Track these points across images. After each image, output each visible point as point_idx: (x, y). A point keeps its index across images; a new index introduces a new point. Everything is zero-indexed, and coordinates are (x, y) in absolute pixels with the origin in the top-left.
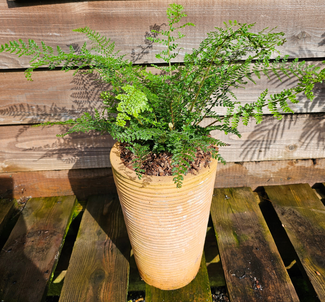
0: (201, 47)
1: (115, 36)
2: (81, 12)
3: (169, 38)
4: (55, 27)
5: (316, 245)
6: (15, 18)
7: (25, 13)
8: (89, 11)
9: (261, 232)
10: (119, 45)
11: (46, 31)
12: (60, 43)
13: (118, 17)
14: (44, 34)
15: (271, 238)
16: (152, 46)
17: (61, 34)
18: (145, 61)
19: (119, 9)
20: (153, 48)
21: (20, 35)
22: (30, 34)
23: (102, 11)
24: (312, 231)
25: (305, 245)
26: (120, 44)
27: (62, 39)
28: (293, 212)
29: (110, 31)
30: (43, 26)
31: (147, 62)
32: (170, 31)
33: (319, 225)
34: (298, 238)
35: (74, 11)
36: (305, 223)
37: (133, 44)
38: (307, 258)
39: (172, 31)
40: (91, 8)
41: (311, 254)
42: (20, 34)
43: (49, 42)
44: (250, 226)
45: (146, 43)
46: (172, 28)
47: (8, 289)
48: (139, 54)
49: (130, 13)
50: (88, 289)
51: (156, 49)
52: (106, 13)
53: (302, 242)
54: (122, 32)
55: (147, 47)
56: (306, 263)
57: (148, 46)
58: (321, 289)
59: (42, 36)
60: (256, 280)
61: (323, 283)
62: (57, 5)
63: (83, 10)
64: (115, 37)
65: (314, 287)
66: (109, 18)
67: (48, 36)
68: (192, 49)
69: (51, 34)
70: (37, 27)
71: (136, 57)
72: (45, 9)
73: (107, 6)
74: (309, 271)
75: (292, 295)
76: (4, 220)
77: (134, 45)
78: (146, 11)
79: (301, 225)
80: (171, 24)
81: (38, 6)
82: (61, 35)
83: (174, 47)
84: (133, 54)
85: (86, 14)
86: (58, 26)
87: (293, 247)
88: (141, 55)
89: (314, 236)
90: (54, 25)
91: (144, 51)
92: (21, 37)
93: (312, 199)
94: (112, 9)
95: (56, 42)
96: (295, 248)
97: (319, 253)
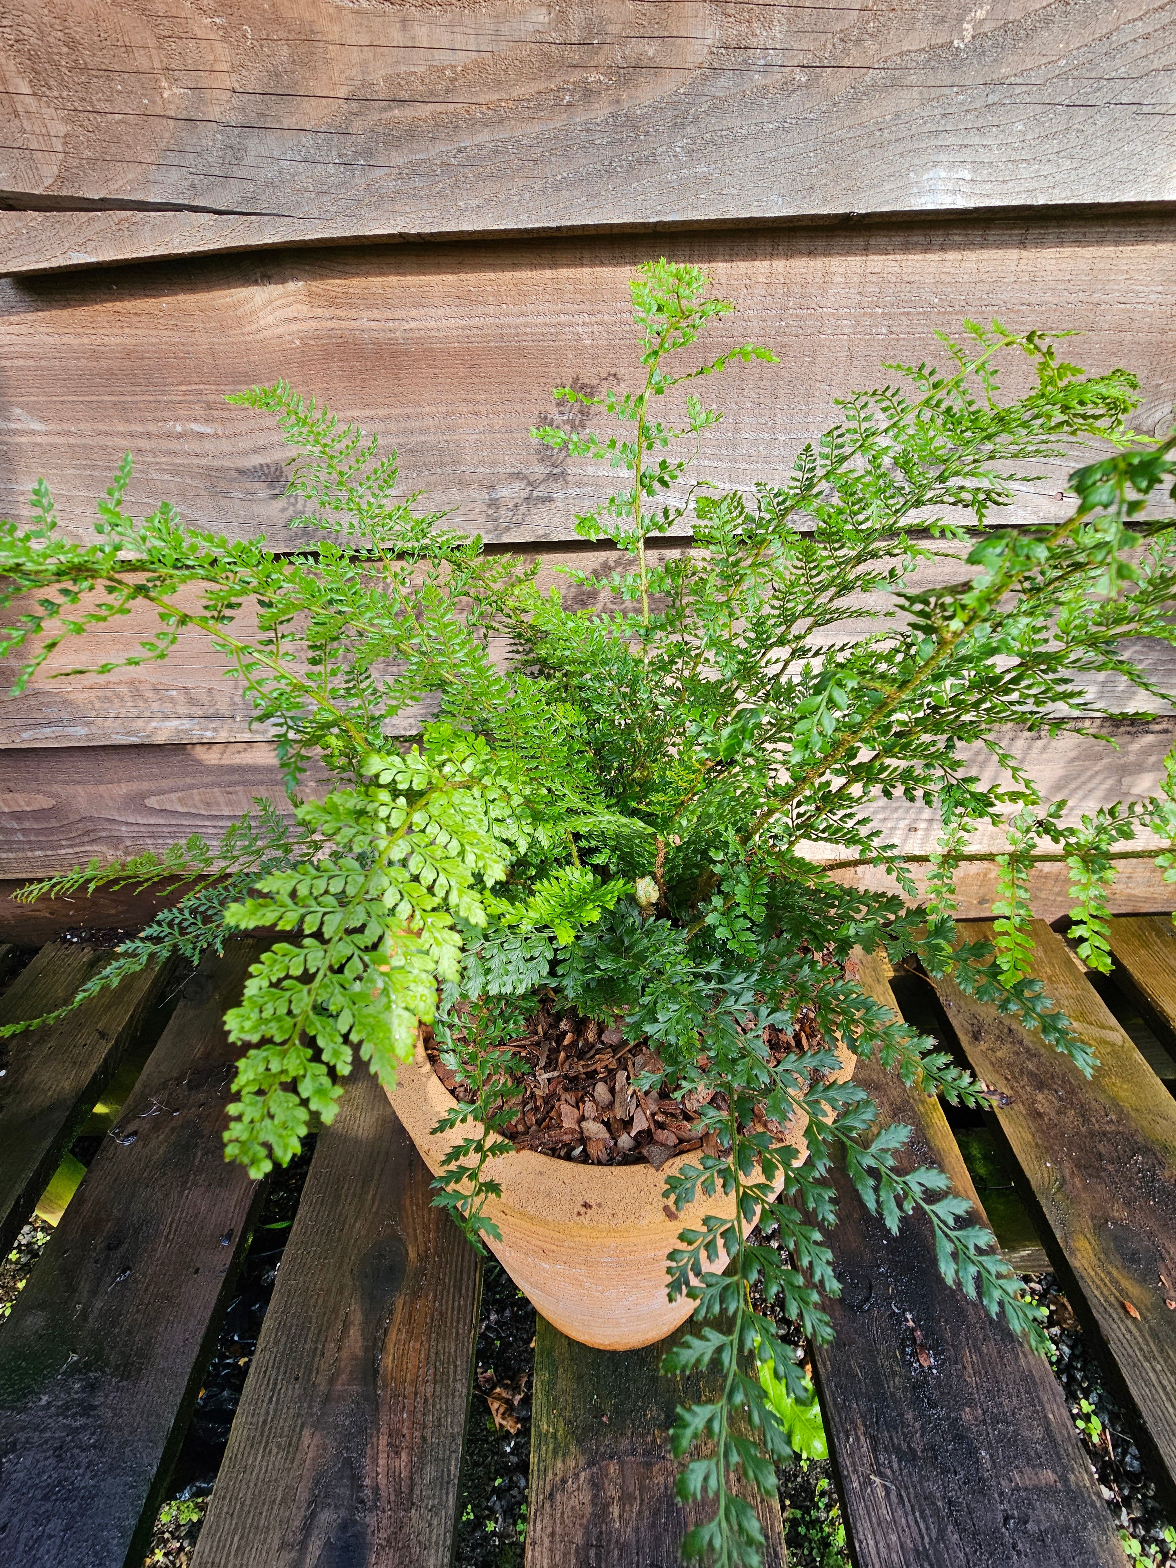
0: (799, 475)
1: (423, 431)
2: (280, 330)
3: (644, 431)
4: (191, 398)
5: (1103, 1174)
6: (31, 363)
7: (65, 339)
8: (314, 324)
9: (913, 1110)
10: (439, 471)
11: (159, 414)
12: (216, 463)
13: (432, 350)
14: (152, 428)
15: (947, 1136)
16: (563, 474)
17: (216, 425)
18: (541, 531)
19: (432, 312)
20: (570, 478)
21: (67, 433)
22: (102, 427)
23: (367, 325)
24: (1084, 1113)
25: (1067, 1173)
26: (442, 464)
27: (225, 446)
28: (1010, 1030)
29: (399, 411)
30: (144, 393)
31: (546, 535)
32: (647, 396)
33: (1105, 1091)
34: (1040, 1142)
35: (254, 327)
36: (1052, 1077)
37: (493, 464)
38: (1082, 1232)
39: (659, 391)
40: (319, 312)
41: (1093, 1217)
42: (65, 427)
43: (178, 461)
44: (873, 1081)
45: (542, 461)
46: (656, 378)
47: (99, 1304)
48: (516, 508)
49: (476, 331)
50: (346, 1325)
51: (580, 485)
52: (382, 334)
53: (1055, 1162)
54: (448, 414)
55: (546, 479)
56: (1079, 1256)
57: (551, 474)
58: (1148, 1383)
59: (149, 435)
60: (911, 1324)
61: (1155, 1359)
62: (182, 297)
63: (289, 320)
64: (423, 439)
65: (1124, 1371)
66: (394, 355)
67: (169, 436)
68: (753, 488)
69: (179, 429)
70: (123, 398)
71: (506, 517)
72: (136, 319)
73: (386, 303)
74: (1097, 1294)
75: (1047, 1406)
76: (132, 1016)
77: (498, 469)
78: (540, 320)
79: (1041, 1086)
80: (656, 353)
81: (109, 305)
82: (220, 433)
83: (667, 478)
84: (494, 504)
85: (301, 339)
86: (200, 393)
87: (1027, 1181)
88: (523, 510)
89: (1092, 1134)
90: (183, 388)
91: (535, 494)
92: (72, 440)
93: (1065, 983)
94: (403, 314)
95: (204, 462)
96: (1033, 1184)
97: (1119, 1212)
